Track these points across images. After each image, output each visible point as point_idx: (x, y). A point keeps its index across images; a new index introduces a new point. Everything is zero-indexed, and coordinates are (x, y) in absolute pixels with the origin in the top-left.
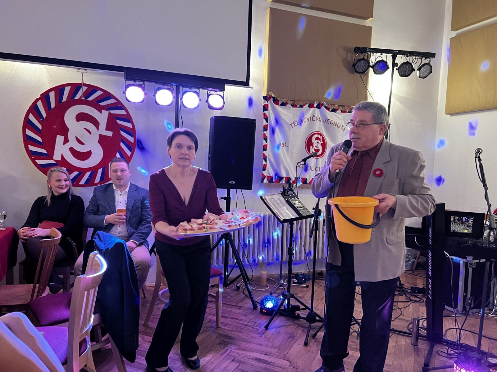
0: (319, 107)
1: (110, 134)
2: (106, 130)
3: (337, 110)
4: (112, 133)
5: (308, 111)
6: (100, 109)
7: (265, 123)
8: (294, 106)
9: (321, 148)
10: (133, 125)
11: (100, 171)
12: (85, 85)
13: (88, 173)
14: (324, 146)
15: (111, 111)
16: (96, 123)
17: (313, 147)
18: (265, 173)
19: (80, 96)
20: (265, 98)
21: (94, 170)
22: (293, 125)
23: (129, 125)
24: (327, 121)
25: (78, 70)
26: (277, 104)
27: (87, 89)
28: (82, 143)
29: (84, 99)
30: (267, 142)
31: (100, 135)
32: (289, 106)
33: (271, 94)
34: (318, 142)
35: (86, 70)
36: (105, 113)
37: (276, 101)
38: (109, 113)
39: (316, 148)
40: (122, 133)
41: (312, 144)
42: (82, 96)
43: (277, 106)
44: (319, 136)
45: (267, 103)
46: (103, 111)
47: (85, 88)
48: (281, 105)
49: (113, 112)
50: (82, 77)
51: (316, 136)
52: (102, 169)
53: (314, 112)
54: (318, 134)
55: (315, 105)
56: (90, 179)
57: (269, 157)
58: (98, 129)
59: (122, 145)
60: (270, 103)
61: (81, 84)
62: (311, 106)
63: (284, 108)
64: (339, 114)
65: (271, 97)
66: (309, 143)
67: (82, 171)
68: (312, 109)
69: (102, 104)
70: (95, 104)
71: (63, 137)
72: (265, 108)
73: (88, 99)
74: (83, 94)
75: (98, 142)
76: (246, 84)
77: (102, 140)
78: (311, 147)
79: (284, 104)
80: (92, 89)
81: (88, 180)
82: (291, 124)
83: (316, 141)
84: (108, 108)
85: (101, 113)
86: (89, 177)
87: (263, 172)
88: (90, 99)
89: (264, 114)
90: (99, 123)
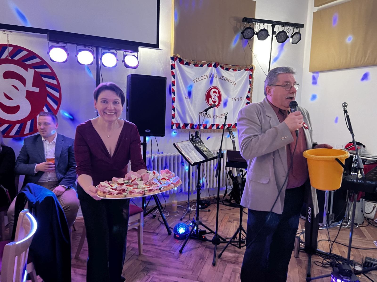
0: (215, 66)
1: (37, 90)
2: (33, 86)
3: (230, 69)
4: (38, 89)
5: (207, 69)
6: (26, 67)
7: (173, 79)
8: (196, 65)
9: (217, 99)
10: (58, 82)
11: (29, 123)
12: (11, 46)
13: (18, 126)
14: (219, 97)
15: (36, 69)
16: (23, 81)
17: (211, 99)
18: (174, 121)
19: (6, 56)
20: (172, 58)
21: (23, 123)
22: (195, 81)
23: (54, 82)
24: (222, 78)
25: (4, 32)
26: (183, 63)
27: (13, 49)
28: (10, 99)
29: (10, 58)
30: (174, 95)
31: (27, 91)
32: (192, 65)
33: (177, 55)
34: (215, 95)
35: (11, 32)
36: (31, 72)
37: (181, 61)
38: (35, 71)
39: (214, 100)
40: (48, 89)
41: (211, 97)
42: (8, 56)
43: (182, 65)
44: (216, 90)
45: (174, 63)
46: (29, 69)
47: (11, 49)
48: (186, 64)
49: (38, 70)
50: (8, 38)
51: (213, 90)
52: (30, 121)
53: (212, 70)
54: (215, 88)
55: (213, 65)
56: (20, 130)
57: (177, 108)
58: (25, 86)
59: (48, 99)
60: (177, 63)
61: (6, 45)
62: (209, 65)
63: (188, 67)
64: (231, 72)
65: (177, 57)
66: (208, 96)
67: (12, 124)
68: (210, 68)
69: (28, 63)
70: (21, 63)
72: (173, 67)
73: (14, 59)
74: (9, 54)
75: (26, 97)
76: (156, 46)
77: (30, 95)
78: (210, 99)
79: (188, 64)
80: (17, 49)
81: (17, 132)
82: (194, 81)
83: (214, 94)
84: (34, 66)
85: (27, 71)
86: (18, 129)
87: (172, 120)
88: (16, 58)
89: (172, 72)
90: (25, 80)
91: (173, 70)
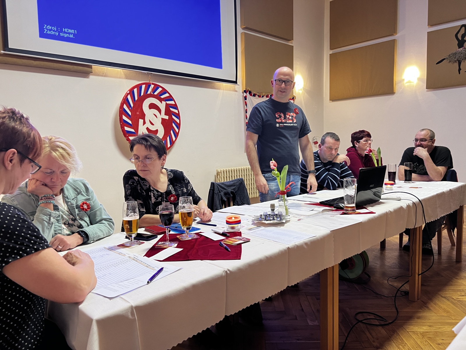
1: (167, 117)
2: (165, 115)
6: (161, 100)
16: (160, 111)
20: (245, 92)
27: (154, 87)
28: (152, 124)
31: (162, 119)
32: (257, 96)
33: (248, 88)
36: (164, 103)
37: (250, 93)
38: (166, 103)
45: (246, 95)
46: (163, 102)
48: (253, 96)
49: (168, 102)
58: (160, 114)
59: (173, 125)
61: (150, 83)
62: (267, 96)
65: (248, 91)
69: (162, 97)
70: (158, 97)
71: (143, 120)
72: (245, 98)
73: (154, 94)
74: (152, 90)
75: (161, 123)
76: (235, 82)
77: (163, 122)
80: (157, 87)
84: (166, 99)
88: (156, 93)
90: (161, 110)
91: (246, 101)
